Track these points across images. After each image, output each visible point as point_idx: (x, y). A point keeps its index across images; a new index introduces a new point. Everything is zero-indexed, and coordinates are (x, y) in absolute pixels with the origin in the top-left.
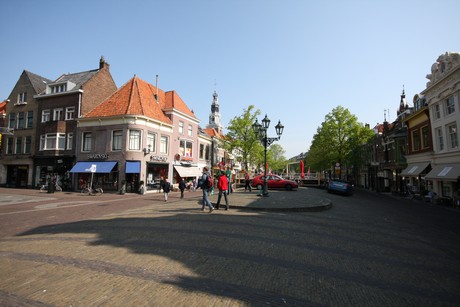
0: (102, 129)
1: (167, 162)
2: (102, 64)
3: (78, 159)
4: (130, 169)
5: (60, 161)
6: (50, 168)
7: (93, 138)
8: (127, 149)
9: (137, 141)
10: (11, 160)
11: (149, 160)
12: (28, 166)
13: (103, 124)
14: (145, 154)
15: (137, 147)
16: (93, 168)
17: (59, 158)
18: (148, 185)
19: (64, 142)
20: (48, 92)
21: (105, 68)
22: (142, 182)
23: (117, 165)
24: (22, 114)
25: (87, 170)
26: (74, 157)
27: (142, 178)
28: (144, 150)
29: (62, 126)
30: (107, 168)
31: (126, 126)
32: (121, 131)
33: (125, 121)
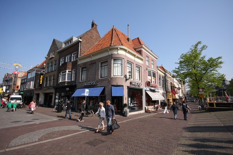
0: (93, 63)
1: (141, 87)
2: (93, 25)
3: (78, 87)
4: (116, 93)
5: (67, 89)
6: (63, 94)
7: (87, 70)
8: (112, 76)
9: (120, 68)
10: (46, 90)
11: (129, 85)
12: (52, 93)
13: (94, 58)
14: (126, 80)
15: (119, 74)
16: (87, 93)
17: (67, 87)
18: (129, 108)
19: (70, 76)
20: (64, 46)
21: (94, 27)
22: (125, 105)
23: (104, 89)
24: (52, 62)
25: (83, 94)
26: (76, 85)
27: (125, 102)
28: (125, 76)
29: (70, 66)
30: (97, 92)
31: (111, 57)
32: (107, 61)
33: (110, 53)
